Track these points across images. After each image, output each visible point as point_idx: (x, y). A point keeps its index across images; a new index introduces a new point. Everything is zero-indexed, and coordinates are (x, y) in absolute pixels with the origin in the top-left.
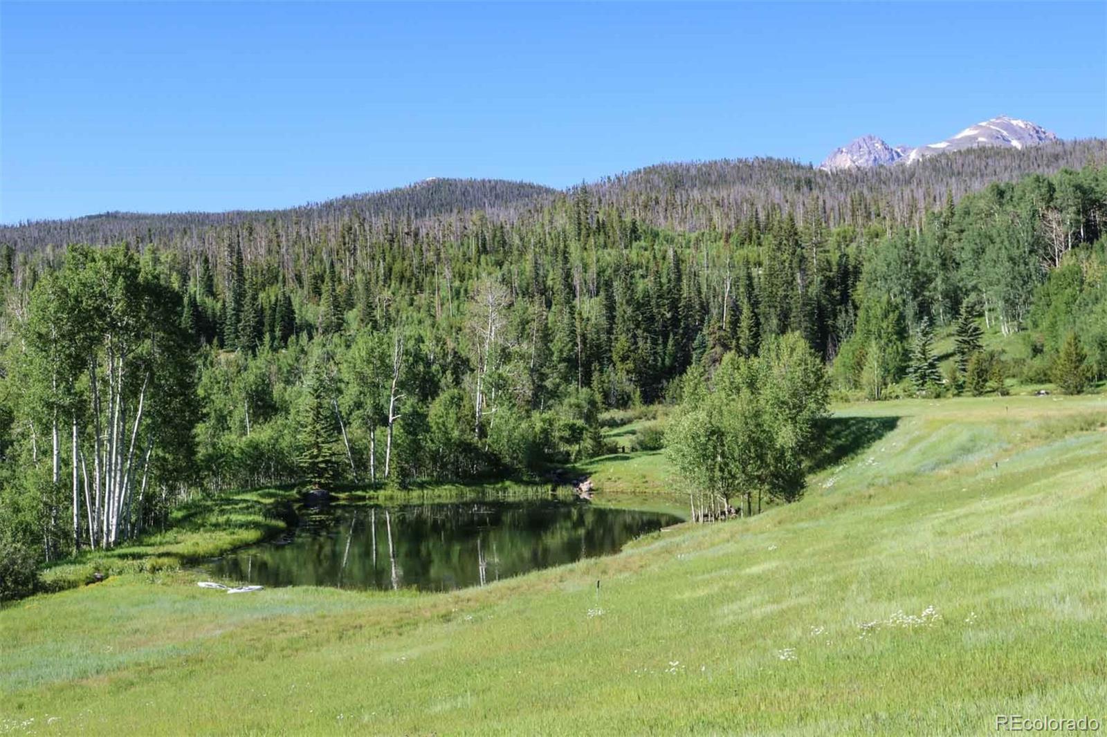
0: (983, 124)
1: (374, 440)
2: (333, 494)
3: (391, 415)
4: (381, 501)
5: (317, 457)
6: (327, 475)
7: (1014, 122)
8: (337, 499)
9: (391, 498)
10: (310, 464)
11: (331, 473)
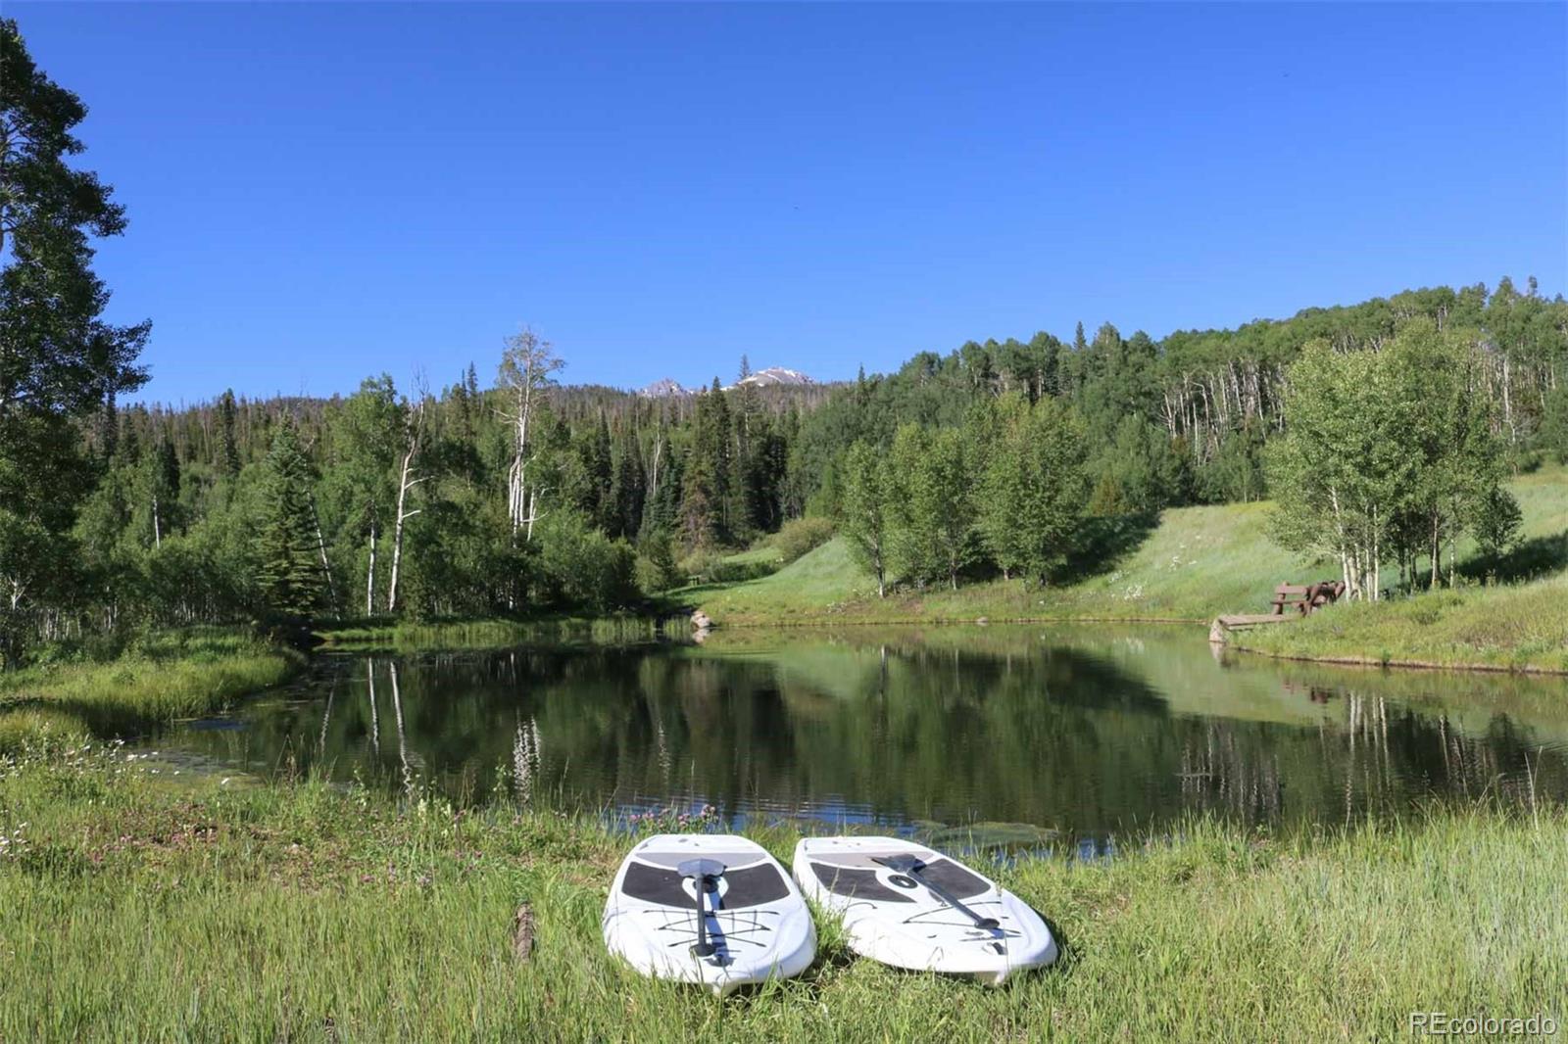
0: (762, 372)
1: (374, 552)
2: (315, 633)
3: (400, 511)
4: (396, 645)
5: (286, 572)
6: (304, 602)
7: (787, 372)
8: (322, 641)
9: (411, 638)
10: (277, 583)
11: (311, 598)
